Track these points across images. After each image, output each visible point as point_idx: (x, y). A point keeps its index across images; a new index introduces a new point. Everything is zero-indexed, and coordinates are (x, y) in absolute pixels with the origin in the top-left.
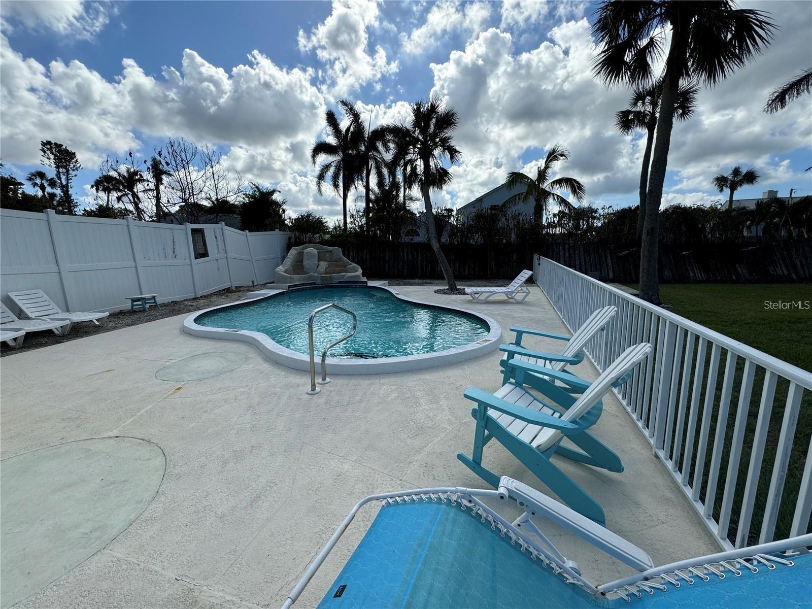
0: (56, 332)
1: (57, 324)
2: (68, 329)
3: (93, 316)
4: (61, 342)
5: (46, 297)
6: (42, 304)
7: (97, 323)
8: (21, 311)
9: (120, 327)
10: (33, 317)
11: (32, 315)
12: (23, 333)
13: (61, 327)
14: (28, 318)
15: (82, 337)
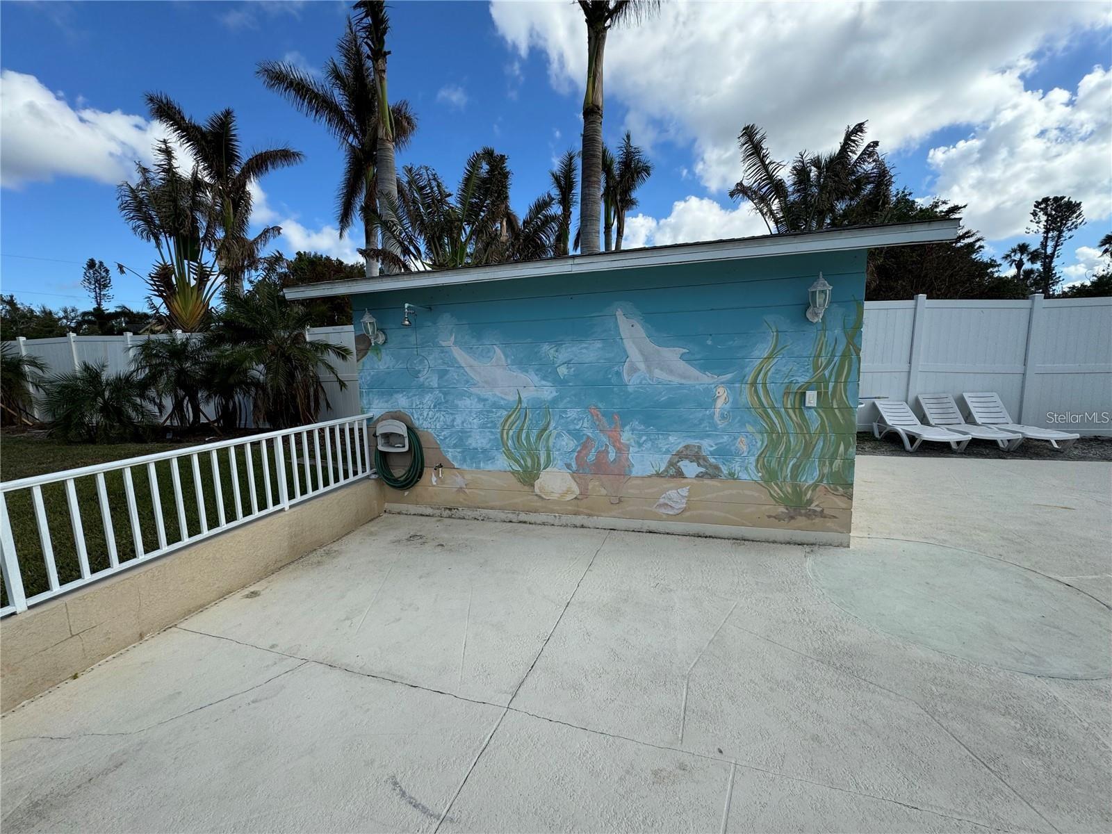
0: (1001, 445)
1: (1006, 436)
2: (1016, 444)
3: (1053, 435)
4: (1004, 458)
5: (1000, 402)
6: (992, 410)
7: (1056, 446)
8: (970, 413)
9: (1091, 459)
10: (980, 423)
11: (979, 421)
12: (969, 437)
13: (1009, 441)
14: (974, 423)
15: (1031, 459)
